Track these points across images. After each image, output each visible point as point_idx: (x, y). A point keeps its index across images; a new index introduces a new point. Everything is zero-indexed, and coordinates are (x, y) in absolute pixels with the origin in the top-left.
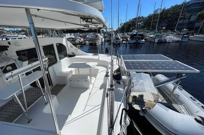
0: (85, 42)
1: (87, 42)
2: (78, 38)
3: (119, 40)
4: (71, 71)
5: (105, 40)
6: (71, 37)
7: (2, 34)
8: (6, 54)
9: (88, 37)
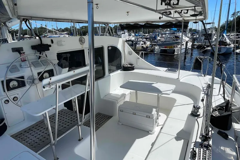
0: (152, 47)
1: (156, 48)
2: (140, 41)
3: (226, 45)
4: (124, 95)
5: (193, 46)
6: (130, 39)
7: (44, 34)
8: (46, 55)
9: (160, 40)
